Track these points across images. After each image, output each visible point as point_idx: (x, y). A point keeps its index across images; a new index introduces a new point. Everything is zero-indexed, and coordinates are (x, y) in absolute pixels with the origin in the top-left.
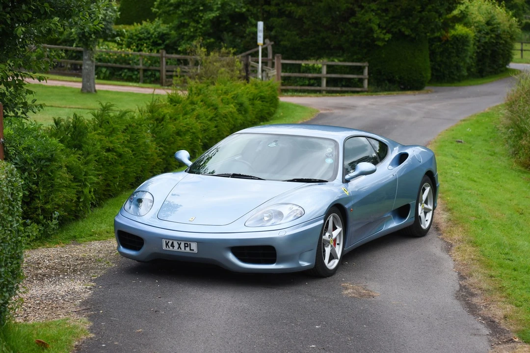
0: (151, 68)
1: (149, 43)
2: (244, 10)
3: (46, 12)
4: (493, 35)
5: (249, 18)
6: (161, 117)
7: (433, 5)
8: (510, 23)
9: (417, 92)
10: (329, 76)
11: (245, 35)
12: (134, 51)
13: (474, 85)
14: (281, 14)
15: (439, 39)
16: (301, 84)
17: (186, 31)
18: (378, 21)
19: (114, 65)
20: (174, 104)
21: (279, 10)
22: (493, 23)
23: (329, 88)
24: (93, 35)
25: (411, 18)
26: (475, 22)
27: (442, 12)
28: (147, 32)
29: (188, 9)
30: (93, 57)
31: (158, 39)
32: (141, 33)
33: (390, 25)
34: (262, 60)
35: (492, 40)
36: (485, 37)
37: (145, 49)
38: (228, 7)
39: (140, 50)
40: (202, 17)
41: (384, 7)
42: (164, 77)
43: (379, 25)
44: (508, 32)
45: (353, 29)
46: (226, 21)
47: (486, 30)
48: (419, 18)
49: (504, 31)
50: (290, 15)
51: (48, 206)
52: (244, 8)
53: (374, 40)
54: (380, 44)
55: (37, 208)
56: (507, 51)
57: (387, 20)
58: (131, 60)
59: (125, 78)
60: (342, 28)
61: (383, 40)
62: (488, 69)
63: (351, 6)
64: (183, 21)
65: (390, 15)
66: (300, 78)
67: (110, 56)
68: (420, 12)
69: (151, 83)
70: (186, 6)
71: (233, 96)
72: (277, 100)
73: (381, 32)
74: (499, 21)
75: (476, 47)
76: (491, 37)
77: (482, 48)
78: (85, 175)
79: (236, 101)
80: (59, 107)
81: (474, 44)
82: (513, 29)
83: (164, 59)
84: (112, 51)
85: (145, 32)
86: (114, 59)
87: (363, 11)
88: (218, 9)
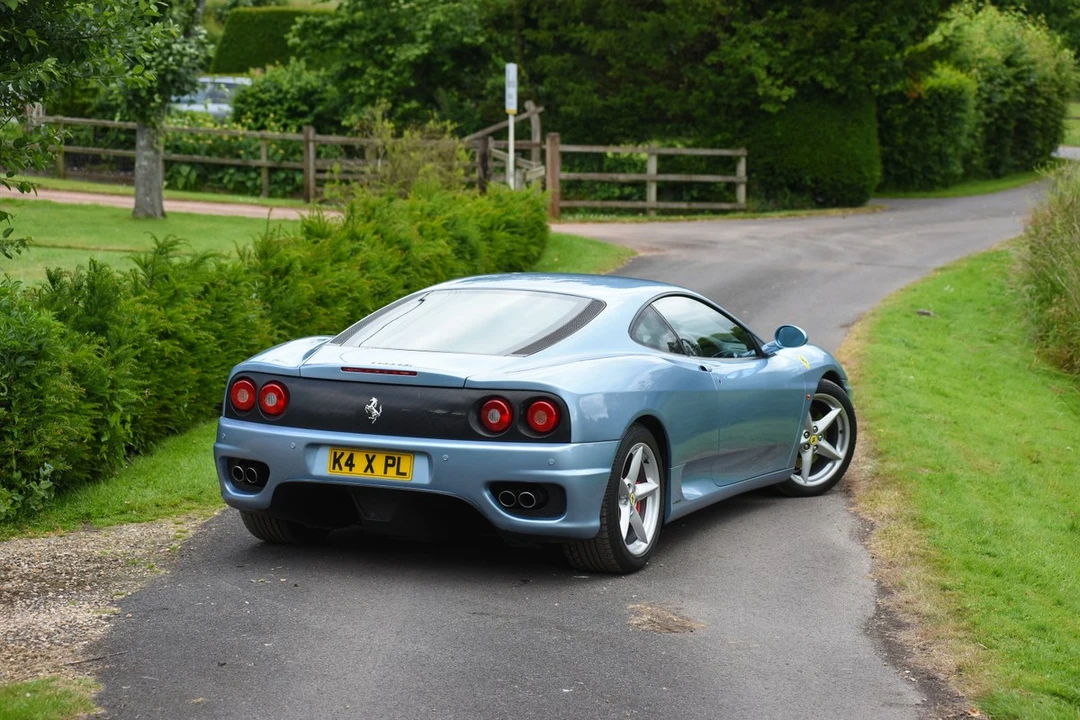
0: (285, 164)
1: (280, 112)
2: (481, 40)
3: (30, 49)
4: (1020, 88)
5: (493, 56)
6: (283, 266)
7: (885, 25)
8: (1057, 61)
9: (850, 211)
10: (663, 177)
11: (484, 92)
12: (250, 128)
13: (977, 194)
14: (561, 46)
15: (901, 97)
16: (605, 195)
17: (359, 86)
18: (766, 61)
19: (207, 159)
20: (315, 239)
21: (556, 39)
22: (1019, 61)
23: (662, 205)
24: (156, 96)
25: (836, 53)
26: (979, 60)
27: (902, 39)
28: (275, 87)
29: (362, 40)
30: (157, 143)
31: (299, 104)
32: (263, 91)
33: (792, 69)
34: (516, 145)
35: (1019, 98)
36: (1002, 92)
37: (273, 124)
38: (448, 34)
39: (263, 127)
40: (393, 55)
41: (778, 30)
42: (312, 184)
43: (769, 70)
44: (1053, 80)
45: (712, 77)
46: (444, 64)
47: (1004, 78)
48: (852, 54)
49: (1045, 79)
50: (578, 49)
51: (31, 452)
52: (482, 35)
53: (757, 101)
54: (772, 108)
55: (8, 456)
56: (1053, 120)
57: (785, 57)
58: (241, 149)
59: (231, 186)
60: (691, 75)
61: (777, 100)
62: (1010, 160)
63: (709, 29)
64: (352, 64)
65: (792, 48)
66: (603, 183)
67: (198, 139)
68: (856, 40)
69: (284, 196)
70: (358, 31)
71: (444, 222)
72: (544, 229)
73: (773, 84)
74: (1033, 57)
75: (982, 113)
76: (1016, 92)
77: (996, 115)
78: (112, 387)
79: (451, 233)
80: (83, 249)
81: (977, 108)
82: (1064, 74)
83: (311, 145)
84: (201, 128)
85: (272, 89)
86: (206, 147)
87: (734, 39)
88: (426, 39)
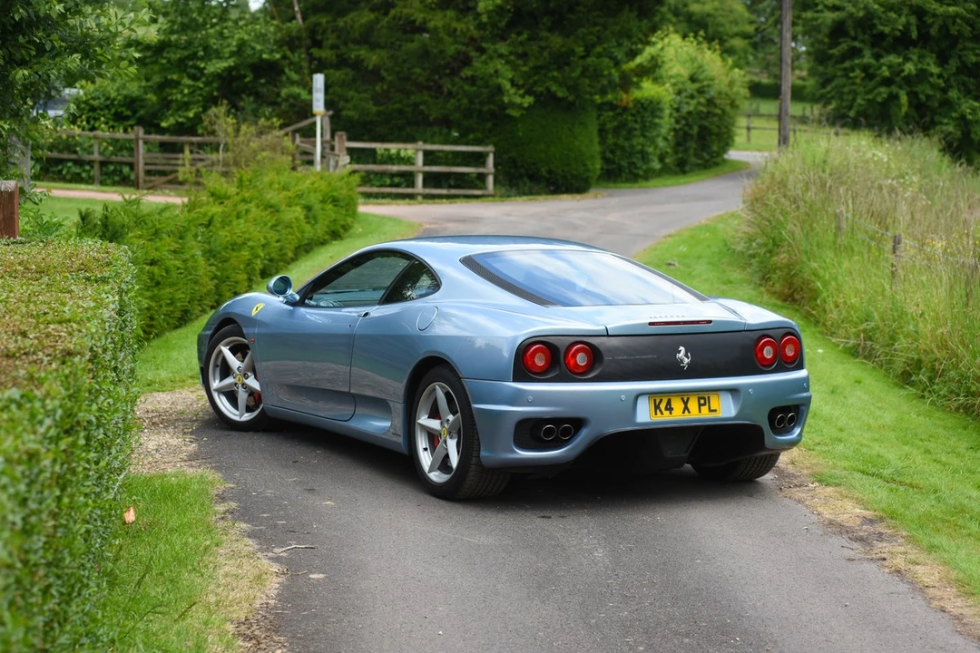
0: (114, 158)
1: (108, 116)
2: (277, 56)
4: (702, 100)
5: (287, 70)
7: (605, 46)
8: (729, 78)
9: (578, 197)
10: (427, 169)
11: (279, 100)
12: (83, 129)
13: (672, 185)
14: (343, 62)
15: (612, 106)
16: (379, 183)
17: (175, 94)
18: (510, 75)
19: (49, 154)
21: (338, 56)
22: (701, 77)
23: (428, 191)
25: (567, 68)
26: (671, 77)
27: (619, 58)
28: (104, 95)
29: (178, 56)
31: (124, 109)
32: (95, 99)
33: (531, 81)
35: (701, 109)
36: (688, 103)
37: (103, 126)
38: (249, 52)
39: (93, 129)
40: (204, 68)
41: (520, 50)
42: (141, 174)
43: (513, 82)
44: (726, 94)
45: (467, 87)
46: (246, 76)
47: (689, 91)
48: (581, 69)
49: (720, 93)
50: (357, 65)
52: (278, 52)
53: (504, 107)
54: (515, 113)
56: (726, 128)
57: (525, 72)
58: (78, 146)
59: (68, 177)
60: (449, 86)
61: (520, 106)
62: (693, 160)
63: (464, 48)
64: (169, 77)
65: (531, 64)
66: (376, 173)
68: (583, 58)
69: (114, 184)
70: (173, 49)
73: (515, 94)
74: (713, 73)
75: (673, 121)
76: (699, 103)
77: (683, 122)
81: (671, 115)
82: (734, 90)
83: (141, 143)
85: (100, 97)
86: (49, 144)
87: (484, 57)
88: (232, 54)
